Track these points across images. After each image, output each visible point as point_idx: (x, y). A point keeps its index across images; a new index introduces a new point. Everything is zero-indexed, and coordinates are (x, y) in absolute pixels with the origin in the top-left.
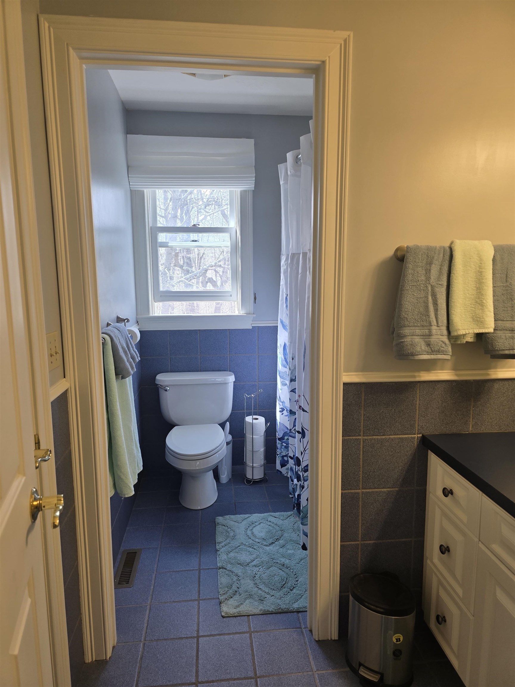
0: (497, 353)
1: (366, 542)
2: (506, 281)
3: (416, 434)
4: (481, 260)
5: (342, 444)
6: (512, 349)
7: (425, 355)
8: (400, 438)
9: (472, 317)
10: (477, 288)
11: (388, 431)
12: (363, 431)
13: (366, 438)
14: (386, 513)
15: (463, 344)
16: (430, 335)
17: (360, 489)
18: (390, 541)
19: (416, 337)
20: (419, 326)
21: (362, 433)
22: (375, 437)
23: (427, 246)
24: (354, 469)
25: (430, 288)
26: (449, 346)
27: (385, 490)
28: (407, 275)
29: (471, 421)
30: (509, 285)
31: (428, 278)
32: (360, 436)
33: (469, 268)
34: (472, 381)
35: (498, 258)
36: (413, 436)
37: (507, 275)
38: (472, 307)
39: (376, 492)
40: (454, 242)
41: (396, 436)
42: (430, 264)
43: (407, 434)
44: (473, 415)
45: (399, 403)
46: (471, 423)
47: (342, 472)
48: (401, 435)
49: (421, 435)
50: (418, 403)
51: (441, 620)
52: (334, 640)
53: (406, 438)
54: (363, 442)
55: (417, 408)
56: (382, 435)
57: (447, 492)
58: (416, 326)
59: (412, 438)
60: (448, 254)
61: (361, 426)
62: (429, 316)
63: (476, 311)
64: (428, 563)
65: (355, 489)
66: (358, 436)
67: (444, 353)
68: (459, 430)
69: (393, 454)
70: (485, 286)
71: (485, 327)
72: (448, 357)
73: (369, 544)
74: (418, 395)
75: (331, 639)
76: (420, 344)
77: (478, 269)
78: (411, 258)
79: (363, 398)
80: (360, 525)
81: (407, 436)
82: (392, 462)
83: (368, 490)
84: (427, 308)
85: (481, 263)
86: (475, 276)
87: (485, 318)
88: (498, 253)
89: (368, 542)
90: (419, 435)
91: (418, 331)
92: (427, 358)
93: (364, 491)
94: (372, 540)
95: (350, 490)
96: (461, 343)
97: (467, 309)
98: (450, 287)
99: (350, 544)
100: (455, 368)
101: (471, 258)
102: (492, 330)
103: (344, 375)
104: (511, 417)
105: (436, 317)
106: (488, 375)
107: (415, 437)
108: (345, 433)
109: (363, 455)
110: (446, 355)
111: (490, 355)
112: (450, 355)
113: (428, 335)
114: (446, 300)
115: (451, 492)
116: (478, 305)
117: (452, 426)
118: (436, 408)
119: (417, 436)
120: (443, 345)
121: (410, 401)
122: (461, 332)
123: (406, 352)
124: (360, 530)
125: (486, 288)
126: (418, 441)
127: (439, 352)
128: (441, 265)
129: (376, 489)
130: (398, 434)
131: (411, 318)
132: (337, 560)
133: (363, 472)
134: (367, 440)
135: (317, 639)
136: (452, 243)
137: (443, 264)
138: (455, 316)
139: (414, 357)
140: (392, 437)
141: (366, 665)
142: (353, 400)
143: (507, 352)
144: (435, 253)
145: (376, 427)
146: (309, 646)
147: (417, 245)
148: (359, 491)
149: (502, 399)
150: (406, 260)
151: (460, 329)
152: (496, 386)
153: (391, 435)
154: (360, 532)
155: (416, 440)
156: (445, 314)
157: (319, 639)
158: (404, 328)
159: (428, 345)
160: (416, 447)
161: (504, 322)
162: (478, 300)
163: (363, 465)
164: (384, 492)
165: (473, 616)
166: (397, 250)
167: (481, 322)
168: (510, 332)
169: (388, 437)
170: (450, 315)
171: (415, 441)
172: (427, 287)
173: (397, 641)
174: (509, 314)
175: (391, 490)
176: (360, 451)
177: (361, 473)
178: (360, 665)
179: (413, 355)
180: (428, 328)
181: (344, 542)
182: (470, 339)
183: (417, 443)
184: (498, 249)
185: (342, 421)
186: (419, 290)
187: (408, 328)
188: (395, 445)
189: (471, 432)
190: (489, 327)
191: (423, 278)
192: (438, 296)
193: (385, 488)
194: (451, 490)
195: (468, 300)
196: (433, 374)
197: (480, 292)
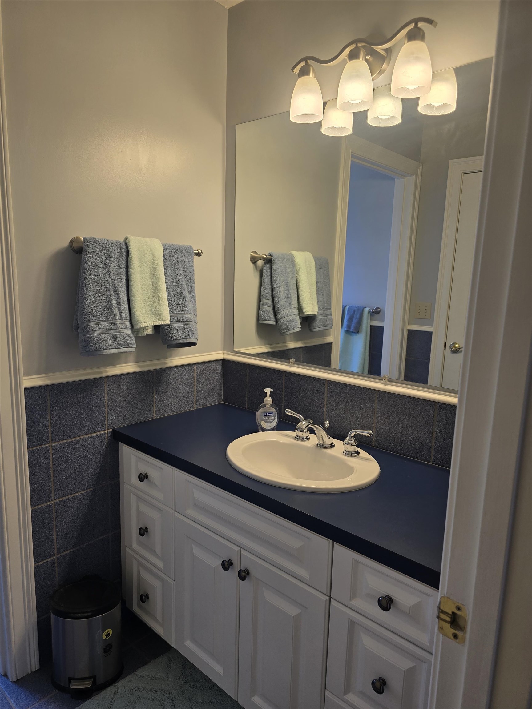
0: (174, 342)
1: (63, 554)
2: (175, 277)
3: (107, 430)
4: (154, 257)
5: (28, 457)
6: (185, 338)
7: (112, 349)
8: (91, 437)
9: (151, 311)
10: (153, 283)
11: (78, 432)
12: (52, 437)
13: (55, 444)
14: (82, 516)
15: (144, 336)
16: (115, 329)
17: (52, 500)
18: (87, 544)
19: (102, 332)
20: (104, 320)
21: (50, 441)
22: (64, 441)
23: (104, 239)
24: (44, 480)
25: (111, 282)
26: (133, 339)
27: (79, 493)
28: (87, 268)
29: (154, 408)
30: (177, 281)
31: (108, 272)
32: (48, 443)
33: (145, 264)
34: (153, 371)
35: (167, 256)
36: (103, 432)
37: (175, 272)
38: (150, 301)
39: (70, 498)
40: (129, 238)
41: (86, 436)
42: (109, 258)
43: (97, 432)
44: (155, 402)
45: (87, 401)
46: (154, 410)
47: (30, 488)
48: (92, 433)
49: (111, 430)
50: (106, 399)
51: (144, 598)
52: (35, 671)
53: (97, 435)
54: (52, 449)
55: (106, 404)
56: (72, 438)
57: (143, 477)
58: (101, 320)
59: (102, 434)
60: (125, 249)
61: (48, 433)
62: (113, 310)
63: (154, 305)
64: (127, 552)
65: (46, 502)
66: (46, 444)
67: (129, 346)
68: (145, 418)
69: (85, 455)
70: (160, 281)
71: (163, 320)
72: (133, 350)
73: (67, 554)
74: (106, 390)
75: (32, 672)
76: (106, 338)
77: (152, 265)
78: (90, 251)
79: (49, 401)
80: (55, 538)
81: (97, 433)
82: (84, 463)
83: (61, 499)
84: (110, 301)
85: (154, 260)
86: (150, 272)
87: (162, 311)
88: (166, 251)
89: (65, 553)
90: (109, 431)
91: (103, 326)
92: (115, 352)
93: (57, 501)
94: (70, 549)
95: (41, 504)
96: (142, 335)
97: (146, 303)
98: (129, 282)
99: (45, 562)
100: (138, 360)
101: (145, 255)
102: (168, 322)
103: (24, 379)
104: (185, 399)
105: (119, 311)
106: (166, 363)
107: (106, 432)
108: (31, 443)
109: (53, 462)
110: (131, 348)
111: (167, 346)
112: (135, 348)
113: (113, 329)
114: (127, 294)
115: (146, 476)
116: (155, 299)
117: (139, 415)
118: (123, 401)
119: (108, 432)
120: (128, 338)
121: (98, 398)
122: (143, 325)
123: (93, 348)
124: (55, 544)
125: (160, 283)
126: (109, 436)
127: (125, 345)
128: (119, 260)
129: (70, 495)
130: (89, 434)
131: (95, 313)
132: (31, 585)
133: (54, 481)
134: (57, 446)
135: (14, 680)
136: (126, 239)
137: (120, 259)
138: (136, 310)
139: (102, 352)
140: (83, 437)
141: (76, 677)
142: (38, 406)
143: (181, 341)
144: (113, 248)
145: (65, 430)
146: (7, 691)
147: (93, 238)
148: (52, 502)
149: (177, 384)
150: (85, 252)
151: (142, 322)
152: (173, 372)
153: (82, 436)
154: (56, 546)
155: (106, 435)
156: (127, 307)
157: (17, 678)
158: (89, 324)
159: (115, 339)
160: (108, 443)
161: (177, 315)
162: (155, 295)
163: (54, 474)
164: (79, 496)
165: (175, 581)
166: (72, 241)
167: (159, 315)
168: (182, 323)
169: (79, 438)
170: (131, 309)
171: (106, 437)
172: (108, 281)
173: (107, 637)
174: (180, 308)
175: (85, 492)
176: (49, 460)
177: (52, 483)
178: (70, 679)
179: (101, 350)
180: (113, 322)
181: (38, 563)
182: (149, 331)
183: (108, 439)
184: (166, 248)
185: (27, 431)
186: (101, 284)
187: (94, 323)
188: (87, 445)
189: (154, 418)
190: (166, 319)
191: (103, 272)
192: (120, 290)
193: (79, 492)
194: (146, 474)
195: (146, 294)
196: (119, 368)
197: (156, 287)
